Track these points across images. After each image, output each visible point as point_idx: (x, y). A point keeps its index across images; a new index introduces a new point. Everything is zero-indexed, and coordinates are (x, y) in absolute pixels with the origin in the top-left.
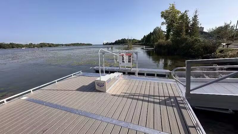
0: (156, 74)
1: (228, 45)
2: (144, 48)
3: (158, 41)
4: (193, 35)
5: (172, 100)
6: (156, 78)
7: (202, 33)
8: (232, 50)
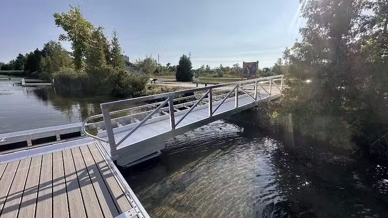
0: (58, 136)
1: (154, 80)
2: (23, 83)
3: (58, 70)
4: (118, 65)
5: (91, 172)
6: (59, 143)
7: (128, 64)
8: (158, 86)
